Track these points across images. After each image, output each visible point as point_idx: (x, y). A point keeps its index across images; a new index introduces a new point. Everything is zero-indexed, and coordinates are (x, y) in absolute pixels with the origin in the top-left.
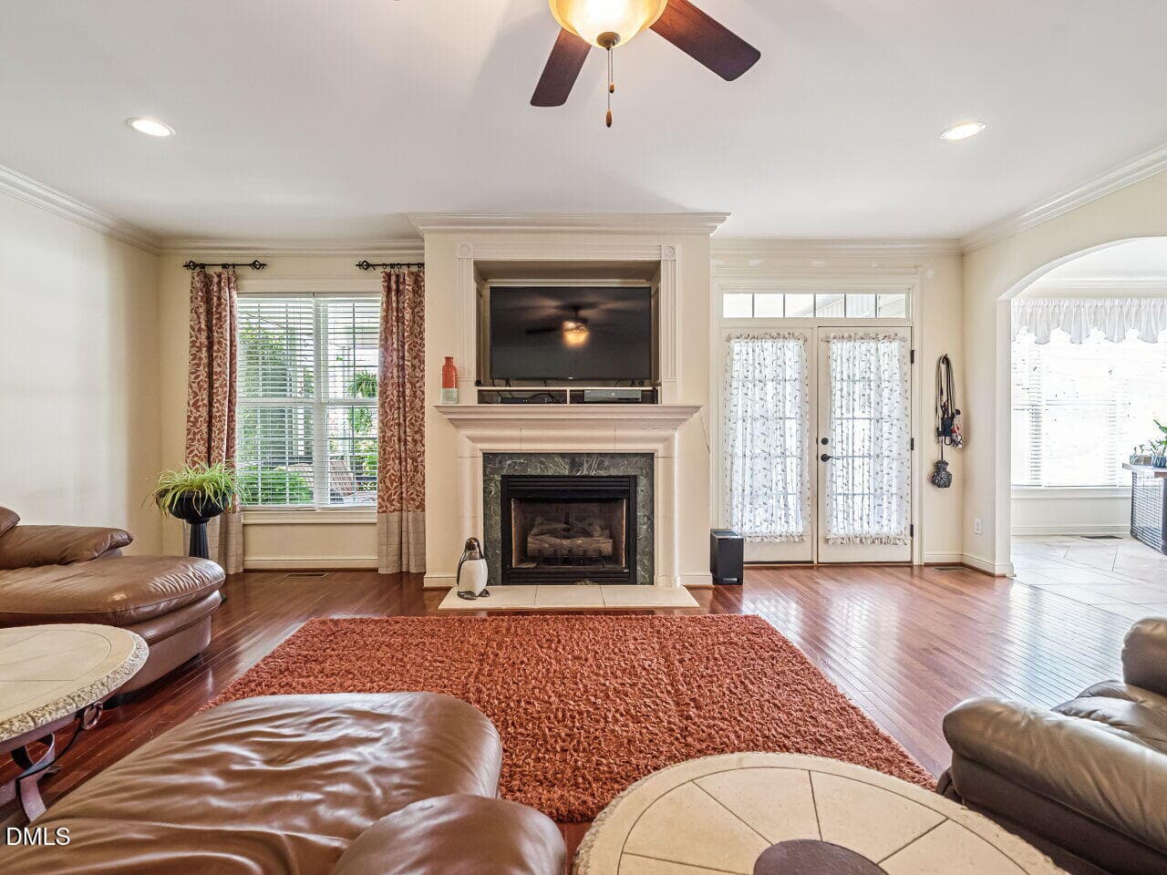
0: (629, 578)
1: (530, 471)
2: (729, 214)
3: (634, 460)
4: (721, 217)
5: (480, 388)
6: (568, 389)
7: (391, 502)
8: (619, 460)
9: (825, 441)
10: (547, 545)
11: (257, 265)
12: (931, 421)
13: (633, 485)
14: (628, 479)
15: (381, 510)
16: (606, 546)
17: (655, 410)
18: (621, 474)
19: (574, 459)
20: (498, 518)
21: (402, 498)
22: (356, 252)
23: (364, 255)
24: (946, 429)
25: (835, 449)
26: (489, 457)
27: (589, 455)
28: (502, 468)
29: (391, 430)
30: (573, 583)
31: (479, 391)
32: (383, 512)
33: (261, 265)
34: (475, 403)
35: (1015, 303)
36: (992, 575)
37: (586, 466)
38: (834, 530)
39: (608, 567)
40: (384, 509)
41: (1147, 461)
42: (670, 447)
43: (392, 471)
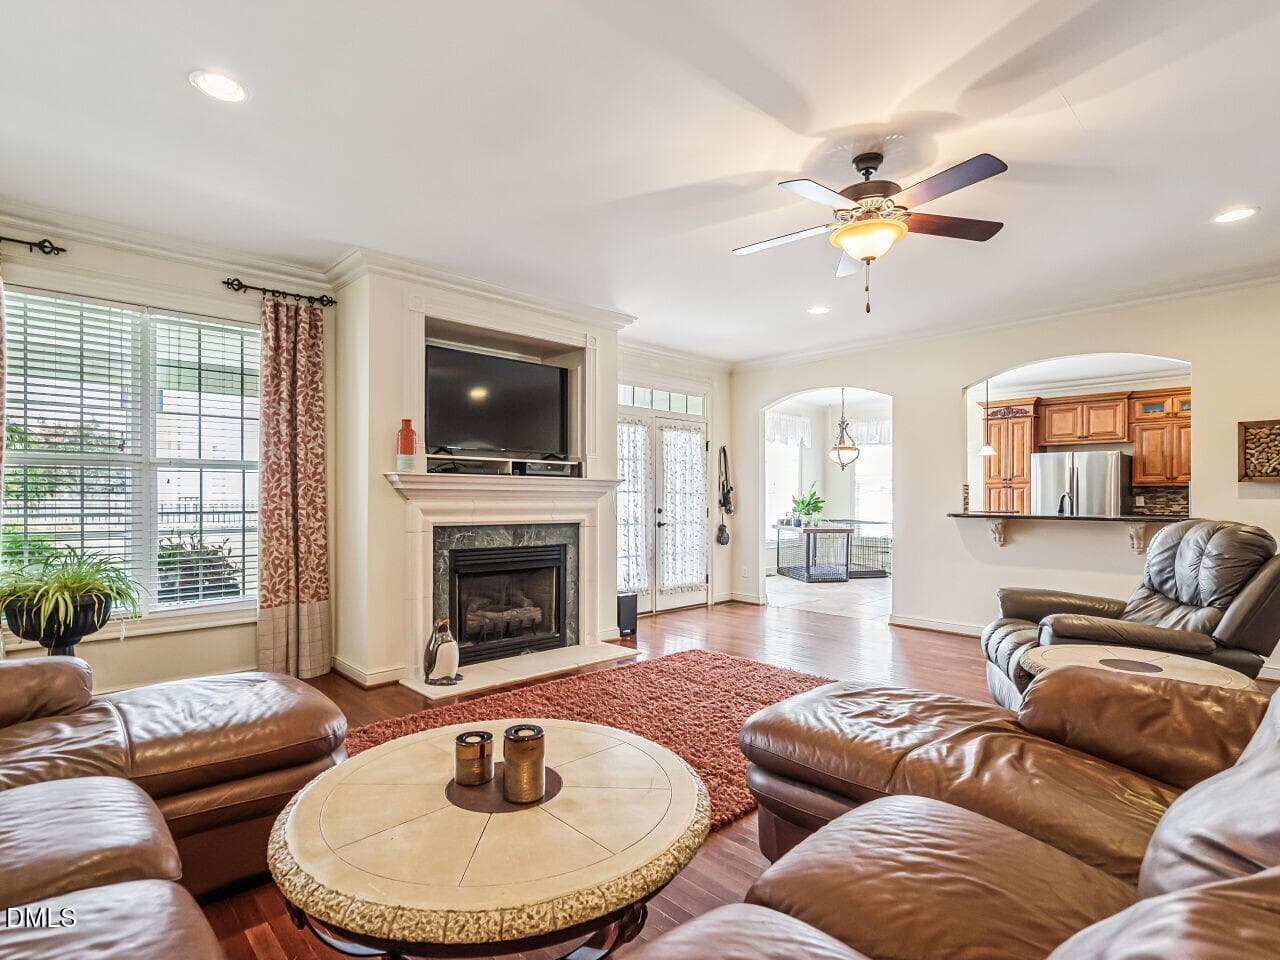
0: (561, 643)
1: (478, 545)
2: (637, 319)
3: (565, 529)
4: (629, 319)
5: (430, 456)
6: (511, 460)
7: (275, 593)
8: (552, 530)
9: (660, 511)
10: (487, 621)
11: (44, 247)
12: (717, 496)
13: (562, 554)
14: (558, 548)
15: (265, 605)
16: (536, 614)
17: (582, 483)
18: (554, 543)
19: (516, 529)
20: (447, 597)
21: (288, 587)
22: (221, 265)
23: (235, 272)
24: (725, 502)
25: (666, 518)
26: (439, 531)
27: (529, 526)
28: (451, 542)
29: (274, 502)
30: (518, 654)
31: (428, 459)
32: (269, 606)
33: (54, 248)
34: (424, 471)
35: (767, 415)
36: (758, 605)
37: (526, 538)
38: (666, 584)
39: (540, 635)
40: (269, 602)
41: (788, 523)
42: (593, 518)
43: (276, 554)
